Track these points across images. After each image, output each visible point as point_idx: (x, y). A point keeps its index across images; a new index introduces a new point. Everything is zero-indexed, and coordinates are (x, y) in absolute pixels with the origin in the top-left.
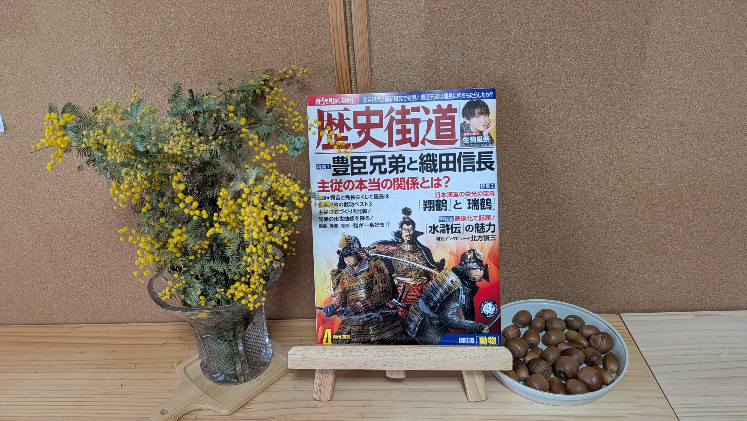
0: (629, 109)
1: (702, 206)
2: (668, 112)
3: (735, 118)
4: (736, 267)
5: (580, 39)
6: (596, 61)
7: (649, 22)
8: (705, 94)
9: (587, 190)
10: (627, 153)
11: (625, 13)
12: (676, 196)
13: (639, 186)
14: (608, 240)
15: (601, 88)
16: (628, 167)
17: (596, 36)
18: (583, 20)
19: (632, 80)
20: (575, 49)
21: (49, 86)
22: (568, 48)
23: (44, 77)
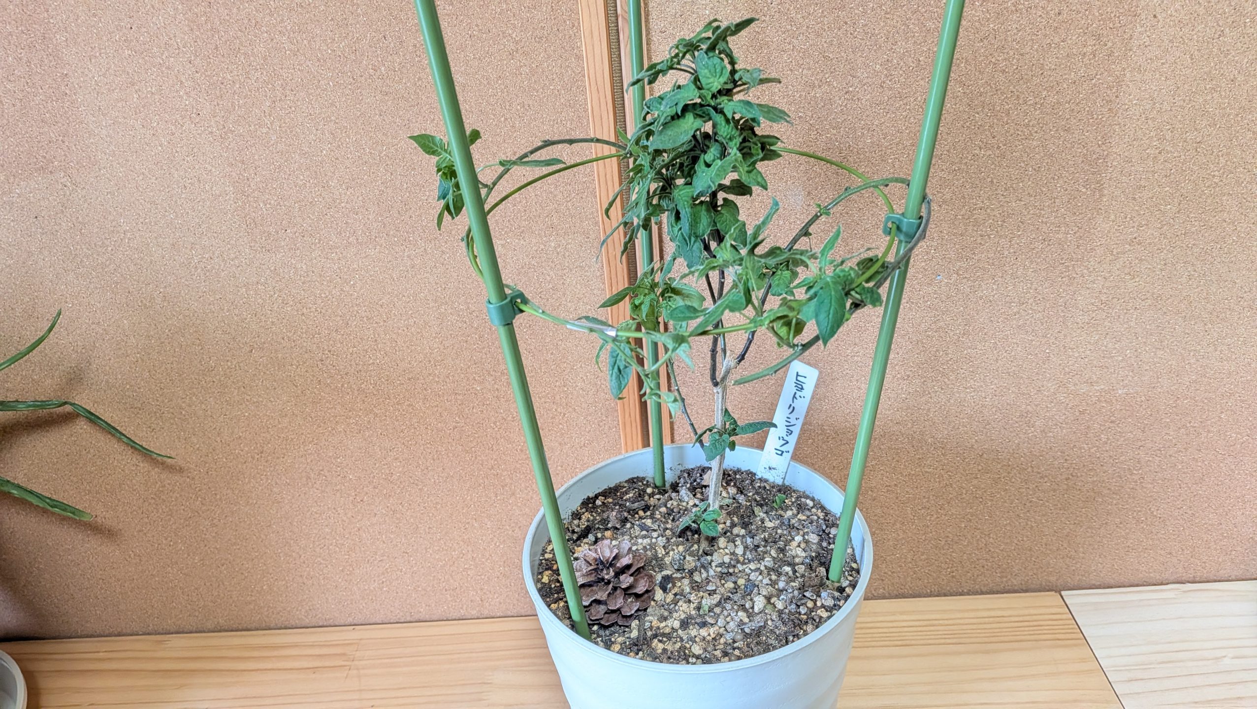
0: (1075, 276)
1: (1190, 422)
2: (1137, 280)
3: (1242, 287)
4: (1243, 514)
5: (997, 168)
6: (1023, 203)
7: (1107, 141)
8: (1195, 251)
9: (1008, 401)
10: (1073, 343)
11: (1069, 128)
12: (1148, 407)
13: (1091, 394)
14: (1041, 477)
15: (1031, 243)
16: (1073, 365)
17: (1022, 165)
18: (1002, 139)
19: (1080, 230)
20: (989, 184)
21: (113, 252)
22: (977, 182)
23: (103, 237)
